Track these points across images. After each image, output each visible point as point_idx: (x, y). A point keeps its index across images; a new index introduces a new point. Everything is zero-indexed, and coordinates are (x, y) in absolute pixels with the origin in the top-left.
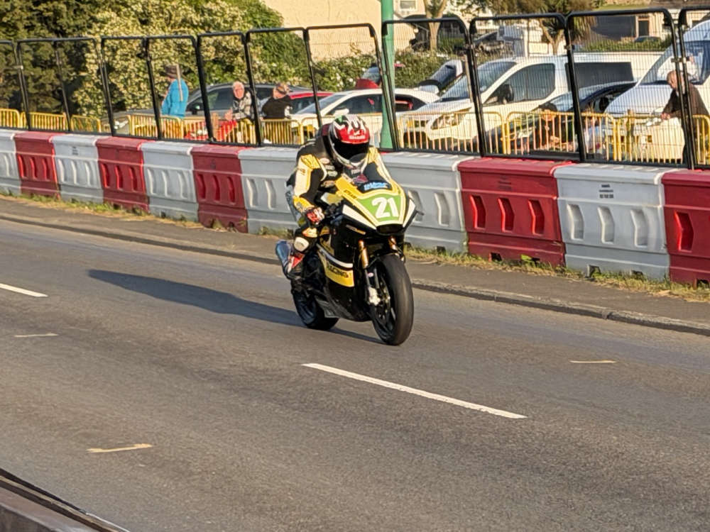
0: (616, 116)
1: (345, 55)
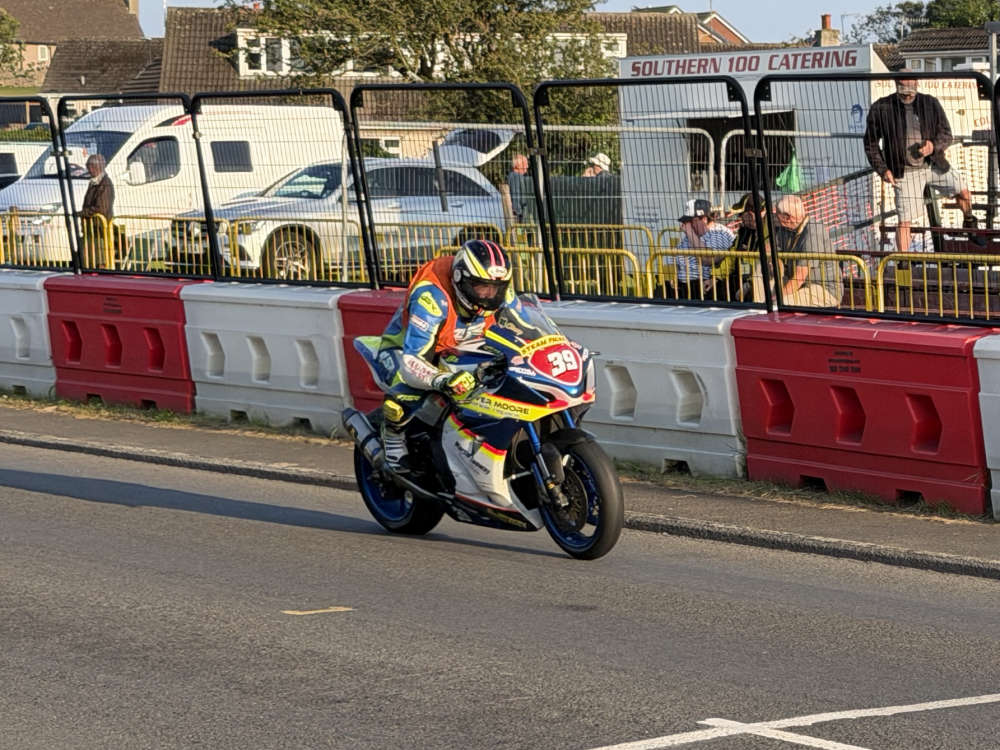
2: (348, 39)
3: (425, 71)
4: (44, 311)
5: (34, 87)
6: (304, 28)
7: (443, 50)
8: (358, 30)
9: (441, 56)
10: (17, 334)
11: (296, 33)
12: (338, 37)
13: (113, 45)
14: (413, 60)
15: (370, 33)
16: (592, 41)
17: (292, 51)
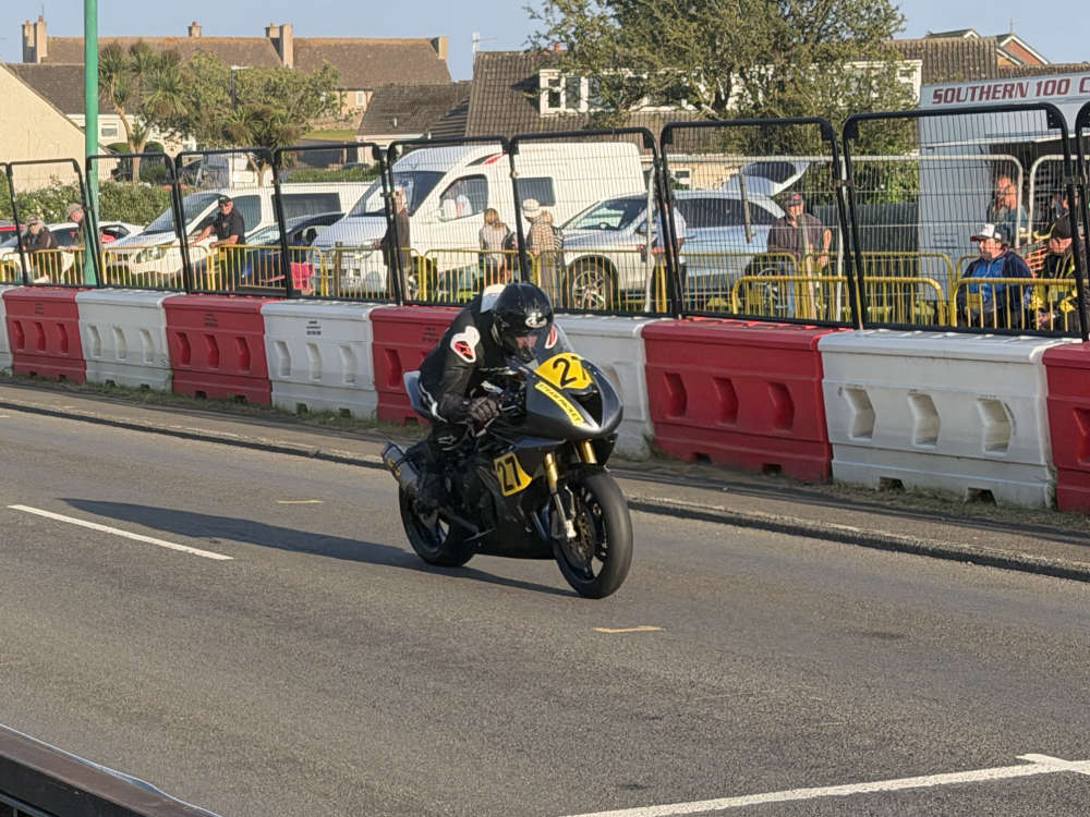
0: (323, 249)
1: (46, 187)
2: (645, 76)
3: (720, 104)
4: (370, 339)
5: (351, 130)
6: (603, 66)
7: (737, 83)
8: (656, 66)
9: (736, 89)
10: (345, 361)
11: (596, 71)
12: (635, 73)
13: (423, 89)
14: (708, 94)
15: (668, 69)
16: (889, 69)
17: (592, 89)
